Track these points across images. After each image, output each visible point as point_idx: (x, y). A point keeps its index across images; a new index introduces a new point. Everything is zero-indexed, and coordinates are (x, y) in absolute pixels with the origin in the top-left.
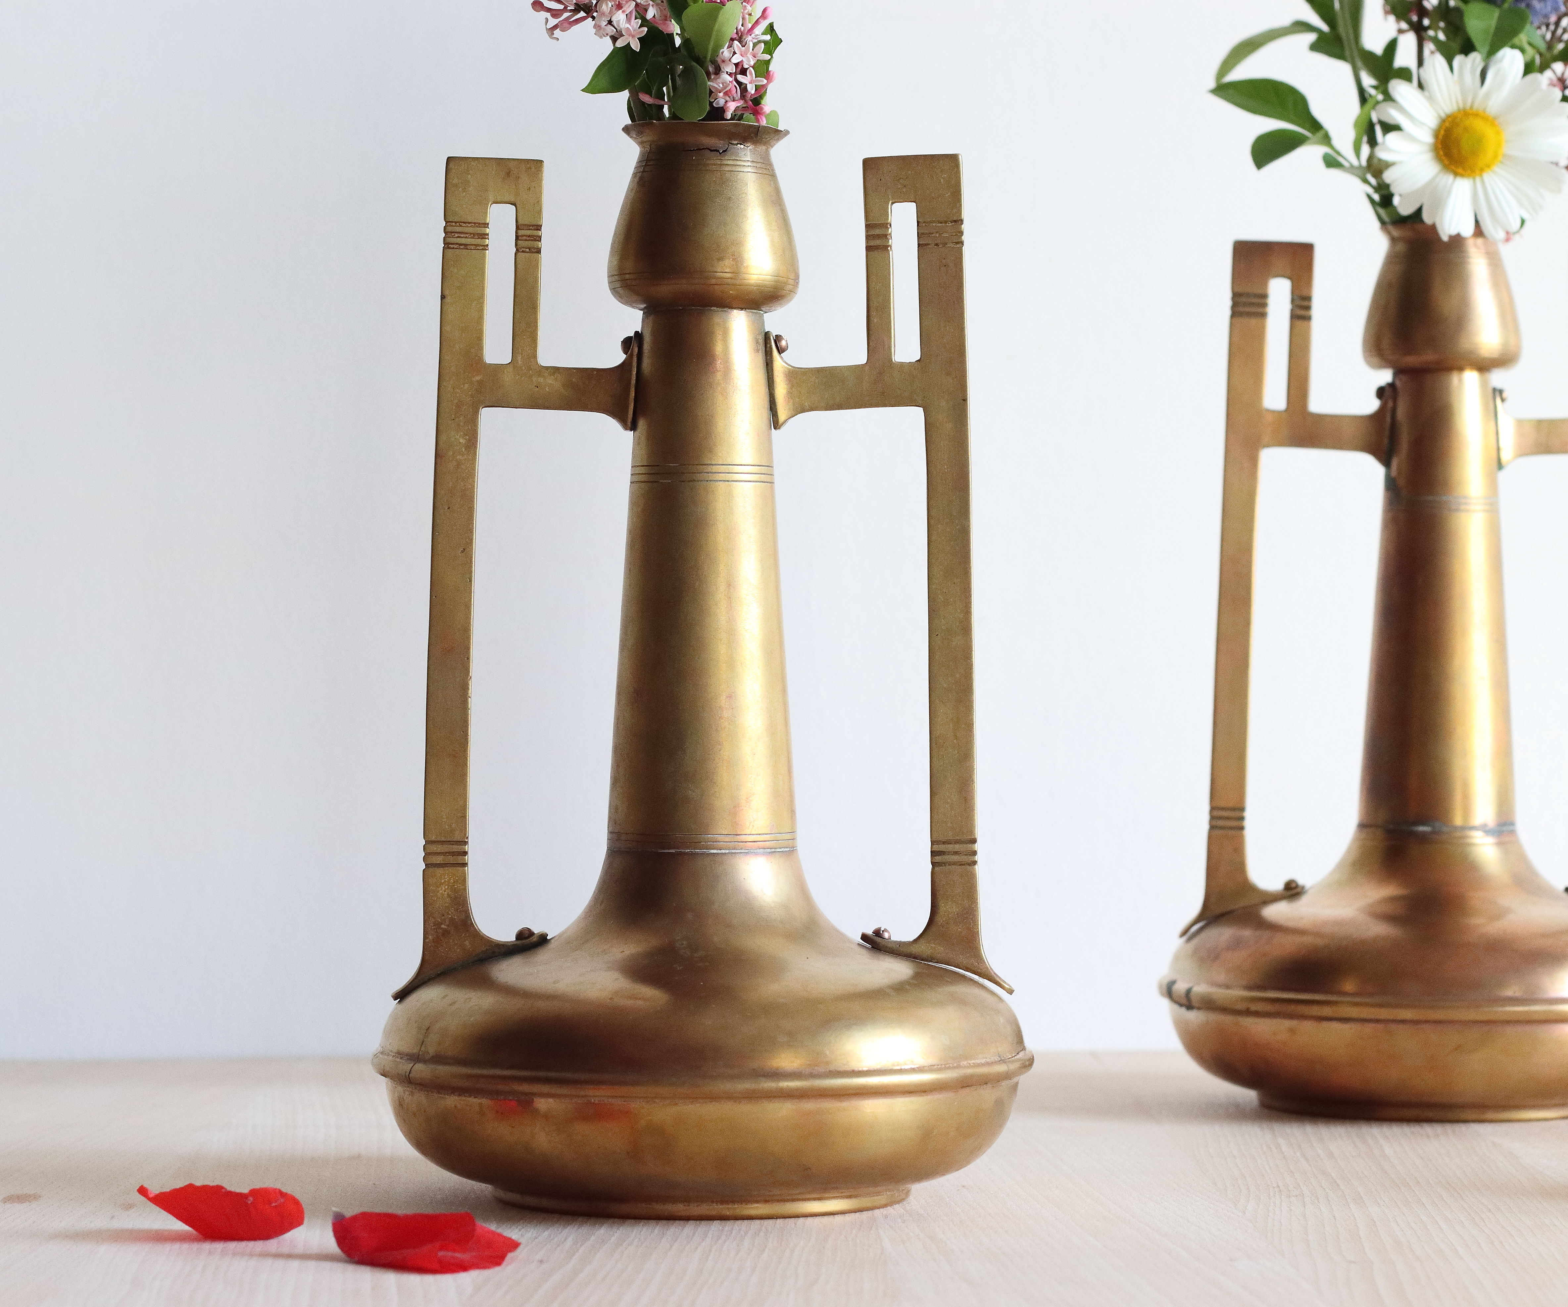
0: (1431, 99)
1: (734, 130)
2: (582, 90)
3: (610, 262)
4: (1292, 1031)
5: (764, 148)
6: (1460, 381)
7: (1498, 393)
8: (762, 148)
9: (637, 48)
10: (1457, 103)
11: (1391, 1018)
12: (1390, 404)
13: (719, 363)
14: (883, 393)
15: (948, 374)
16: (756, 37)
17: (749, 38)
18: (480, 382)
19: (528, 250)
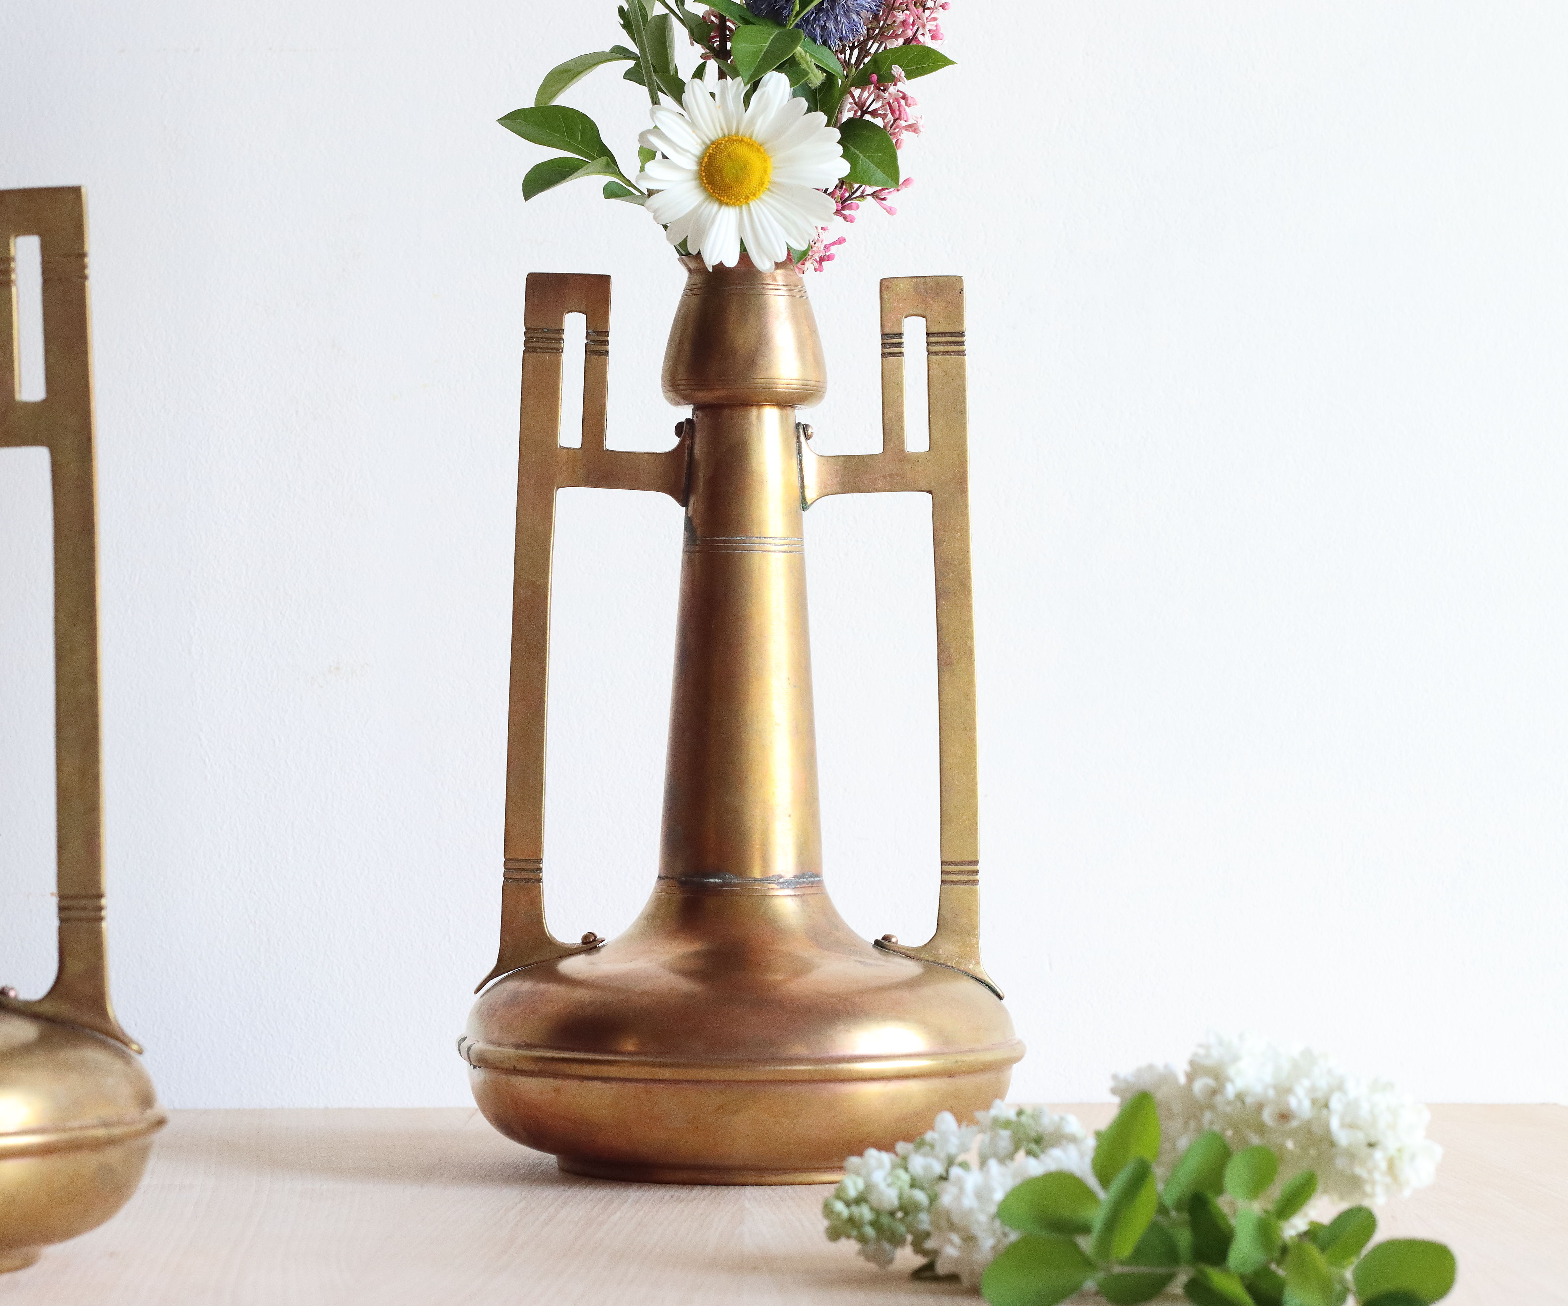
0: (693, 124)
4: (557, 1090)
6: (759, 417)
7: (802, 430)
10: (722, 129)
11: (650, 1077)
12: (688, 442)
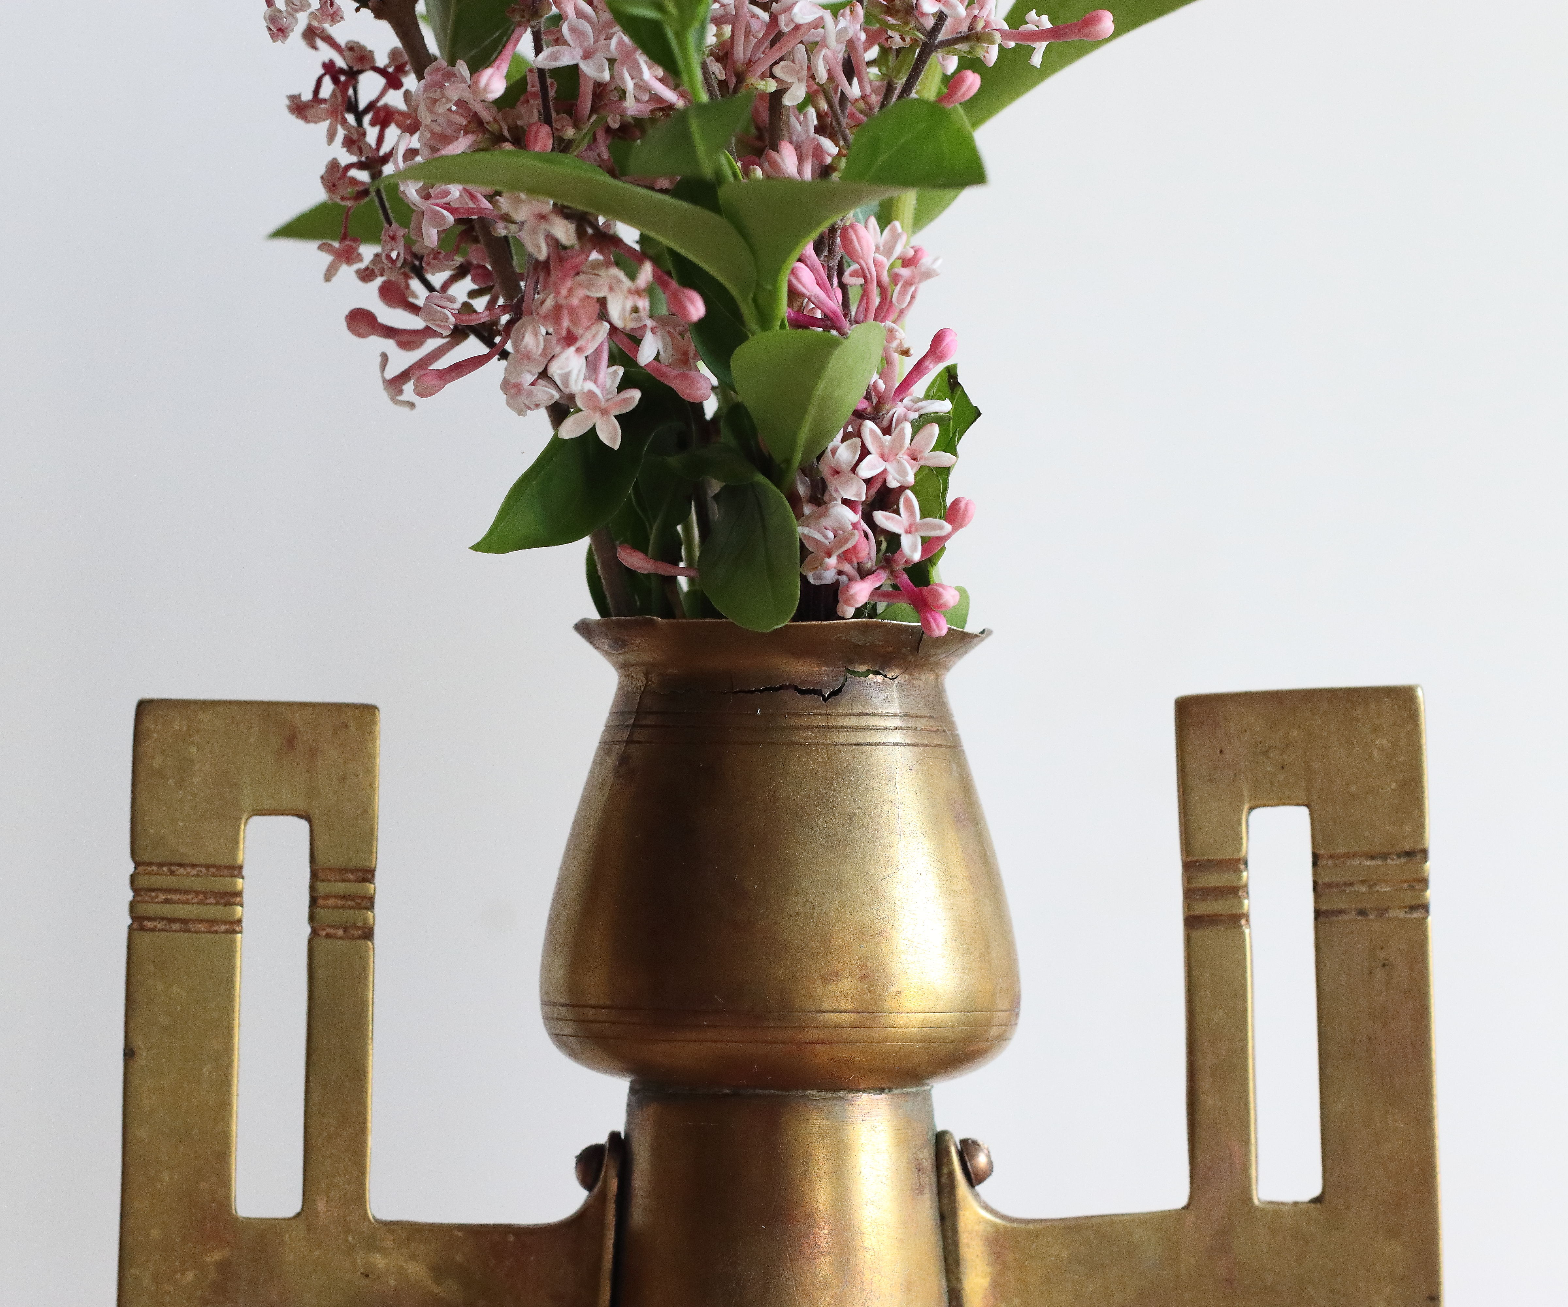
1: (857, 638)
2: (476, 548)
3: (546, 968)
5: (931, 677)
8: (926, 678)
9: (614, 440)
13: (826, 1231)
14: (1230, 1281)
15: (1393, 1234)
16: (916, 406)
17: (899, 409)
18: (224, 1266)
19: (340, 932)
